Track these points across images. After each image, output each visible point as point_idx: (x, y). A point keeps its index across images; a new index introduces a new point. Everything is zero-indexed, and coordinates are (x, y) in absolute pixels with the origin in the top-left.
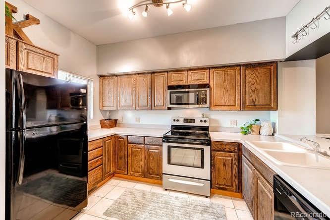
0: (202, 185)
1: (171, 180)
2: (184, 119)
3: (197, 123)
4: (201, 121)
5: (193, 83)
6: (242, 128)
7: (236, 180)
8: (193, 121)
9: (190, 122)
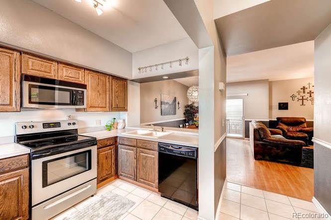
0: (89, 186)
1: (47, 207)
2: (43, 124)
3: (64, 127)
4: (69, 124)
5: (65, 80)
6: (107, 126)
7: (113, 166)
8: (58, 124)
9: (54, 127)
